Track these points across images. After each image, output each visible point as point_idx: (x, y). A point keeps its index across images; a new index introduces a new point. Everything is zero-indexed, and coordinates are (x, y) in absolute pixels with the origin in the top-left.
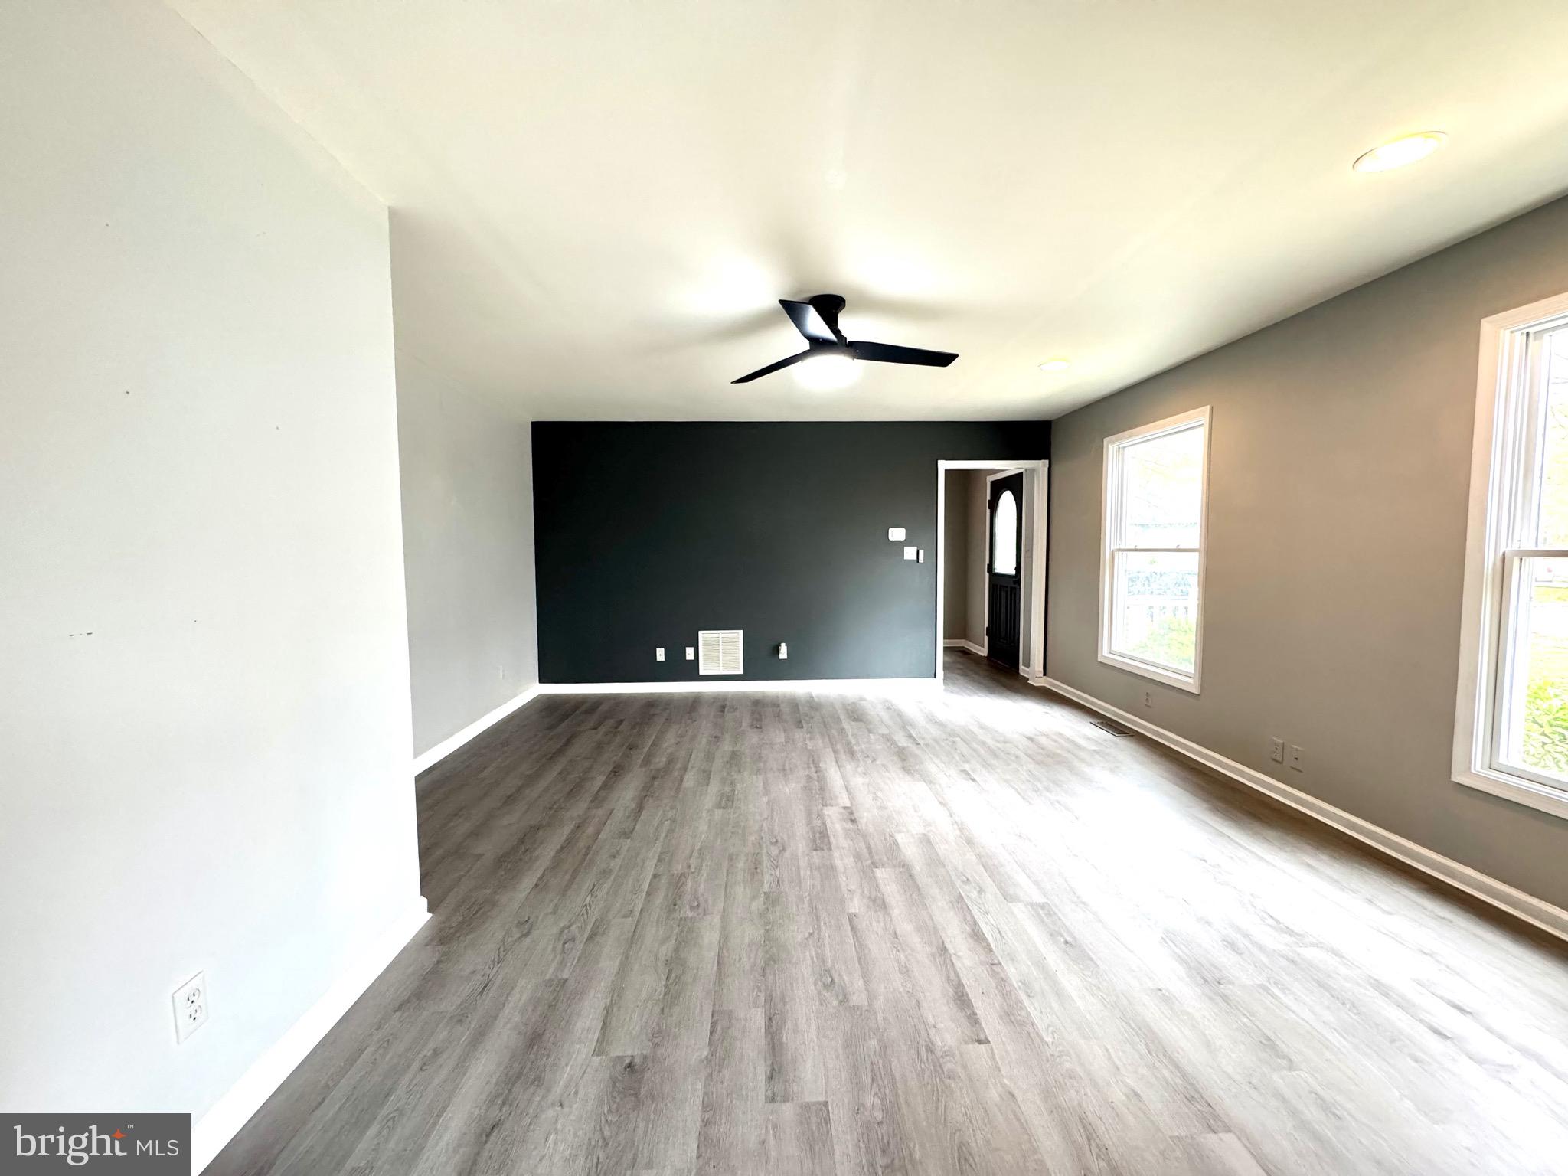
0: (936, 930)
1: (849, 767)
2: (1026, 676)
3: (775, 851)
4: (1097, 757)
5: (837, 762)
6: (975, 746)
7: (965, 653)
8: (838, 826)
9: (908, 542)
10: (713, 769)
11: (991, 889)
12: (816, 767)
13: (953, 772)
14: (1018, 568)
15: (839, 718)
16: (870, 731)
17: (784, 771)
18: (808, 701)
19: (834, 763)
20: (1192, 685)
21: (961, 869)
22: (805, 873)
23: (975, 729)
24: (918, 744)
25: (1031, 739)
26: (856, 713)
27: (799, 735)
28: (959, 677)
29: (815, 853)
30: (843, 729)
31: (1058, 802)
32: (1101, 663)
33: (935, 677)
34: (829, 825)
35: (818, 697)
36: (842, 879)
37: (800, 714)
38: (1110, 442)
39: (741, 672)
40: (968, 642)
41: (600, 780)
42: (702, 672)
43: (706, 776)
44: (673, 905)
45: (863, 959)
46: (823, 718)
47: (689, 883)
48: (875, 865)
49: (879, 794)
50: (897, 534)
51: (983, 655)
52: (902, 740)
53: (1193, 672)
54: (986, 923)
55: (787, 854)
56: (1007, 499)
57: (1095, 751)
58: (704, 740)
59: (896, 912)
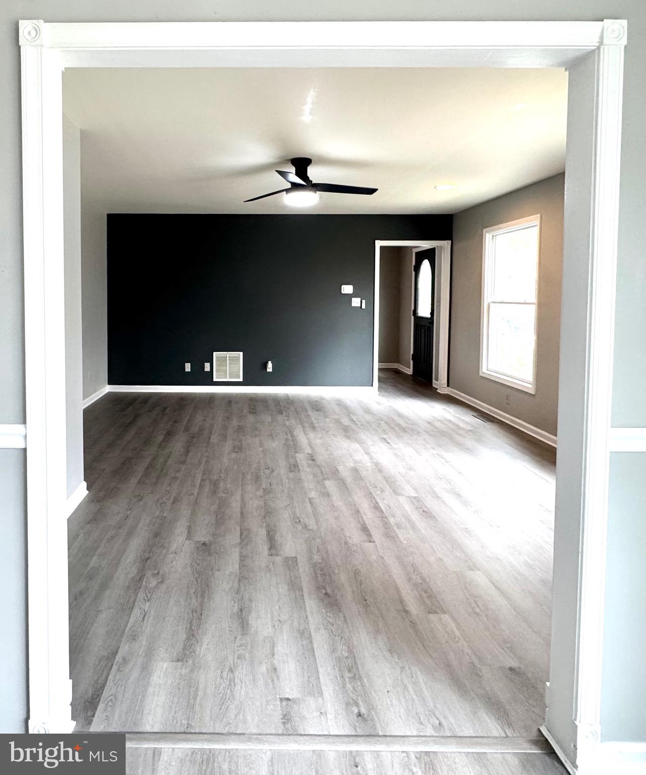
0: (355, 505)
1: (312, 435)
2: (436, 387)
3: (268, 472)
4: (470, 433)
5: (304, 432)
6: (393, 426)
7: (397, 372)
8: (304, 462)
9: (354, 295)
10: (228, 434)
11: (388, 490)
12: (291, 434)
13: (376, 438)
14: (432, 313)
15: (306, 409)
16: (326, 417)
17: (271, 436)
18: (285, 399)
19: (302, 433)
20: (530, 388)
21: (373, 482)
22: (285, 481)
23: (396, 418)
24: (357, 424)
25: (429, 423)
26: (317, 406)
27: (280, 418)
28: (389, 387)
29: (290, 473)
30: (309, 415)
31: (437, 454)
32: (481, 376)
33: (372, 386)
34: (298, 462)
35: (292, 397)
36: (306, 484)
37: (281, 406)
38: (488, 232)
39: (241, 379)
40: (400, 365)
41: (161, 438)
42: (215, 380)
43: (224, 437)
44: (214, 492)
45: (315, 514)
46: (295, 409)
47: (222, 484)
48: (324, 479)
49: (329, 448)
50: (347, 289)
51: (409, 374)
52: (346, 421)
53: (532, 381)
54: (383, 503)
55: (275, 473)
56: (426, 265)
57: (469, 430)
58: (220, 419)
59: (334, 498)
